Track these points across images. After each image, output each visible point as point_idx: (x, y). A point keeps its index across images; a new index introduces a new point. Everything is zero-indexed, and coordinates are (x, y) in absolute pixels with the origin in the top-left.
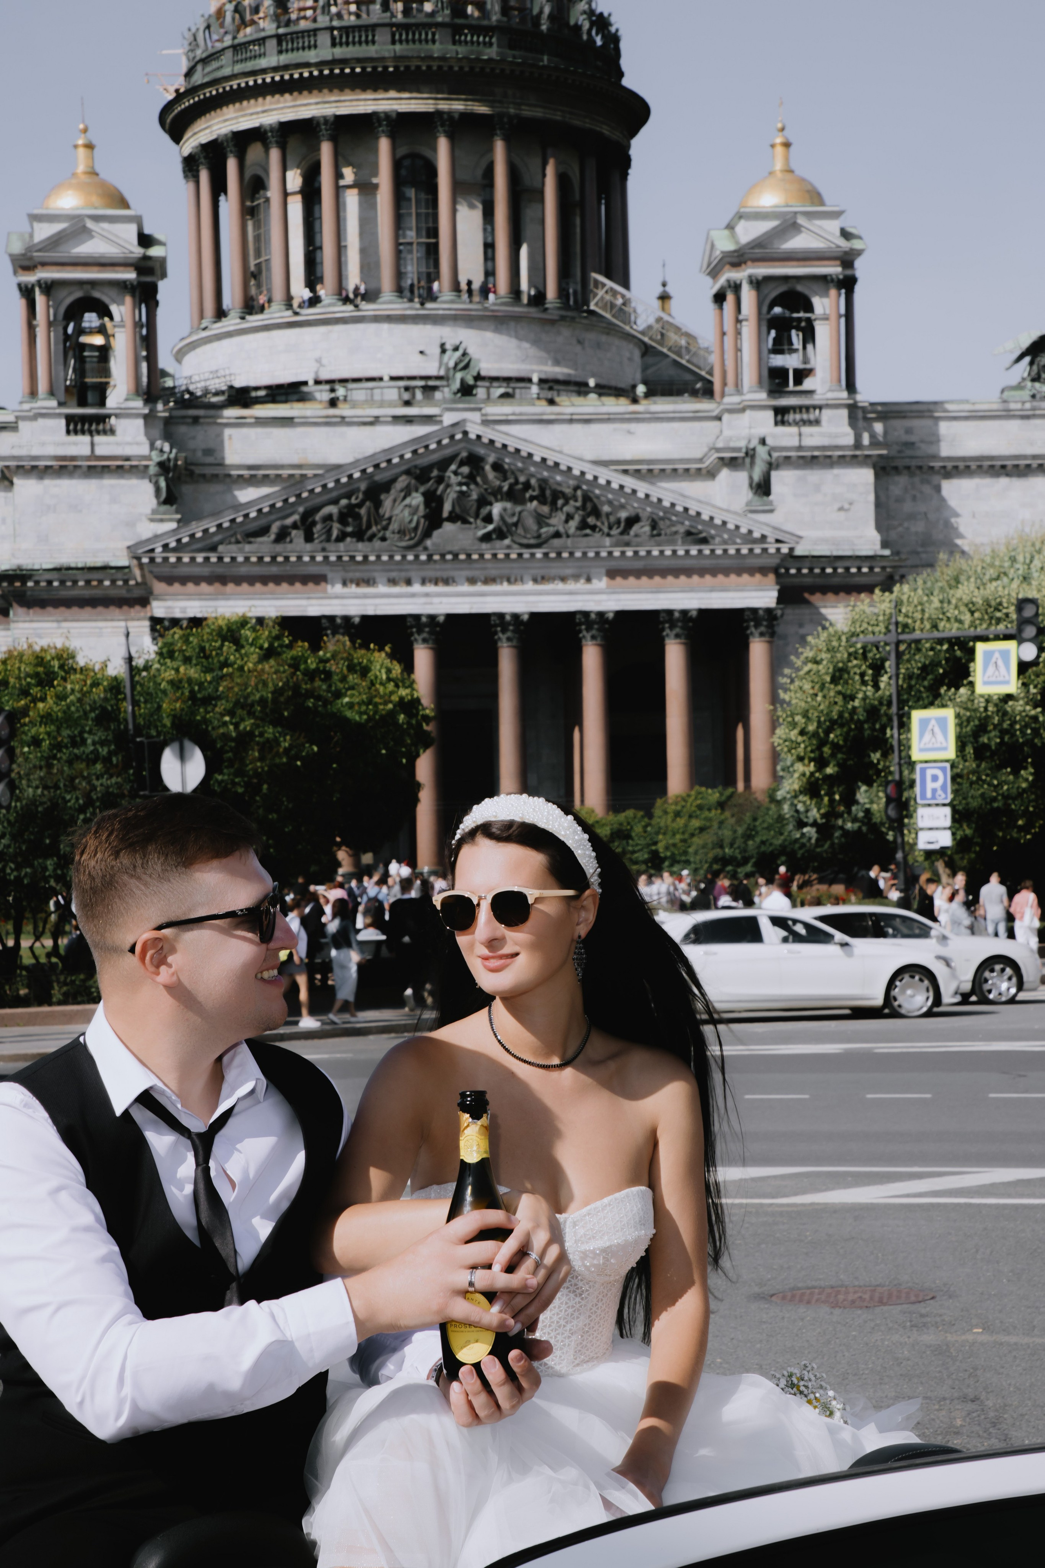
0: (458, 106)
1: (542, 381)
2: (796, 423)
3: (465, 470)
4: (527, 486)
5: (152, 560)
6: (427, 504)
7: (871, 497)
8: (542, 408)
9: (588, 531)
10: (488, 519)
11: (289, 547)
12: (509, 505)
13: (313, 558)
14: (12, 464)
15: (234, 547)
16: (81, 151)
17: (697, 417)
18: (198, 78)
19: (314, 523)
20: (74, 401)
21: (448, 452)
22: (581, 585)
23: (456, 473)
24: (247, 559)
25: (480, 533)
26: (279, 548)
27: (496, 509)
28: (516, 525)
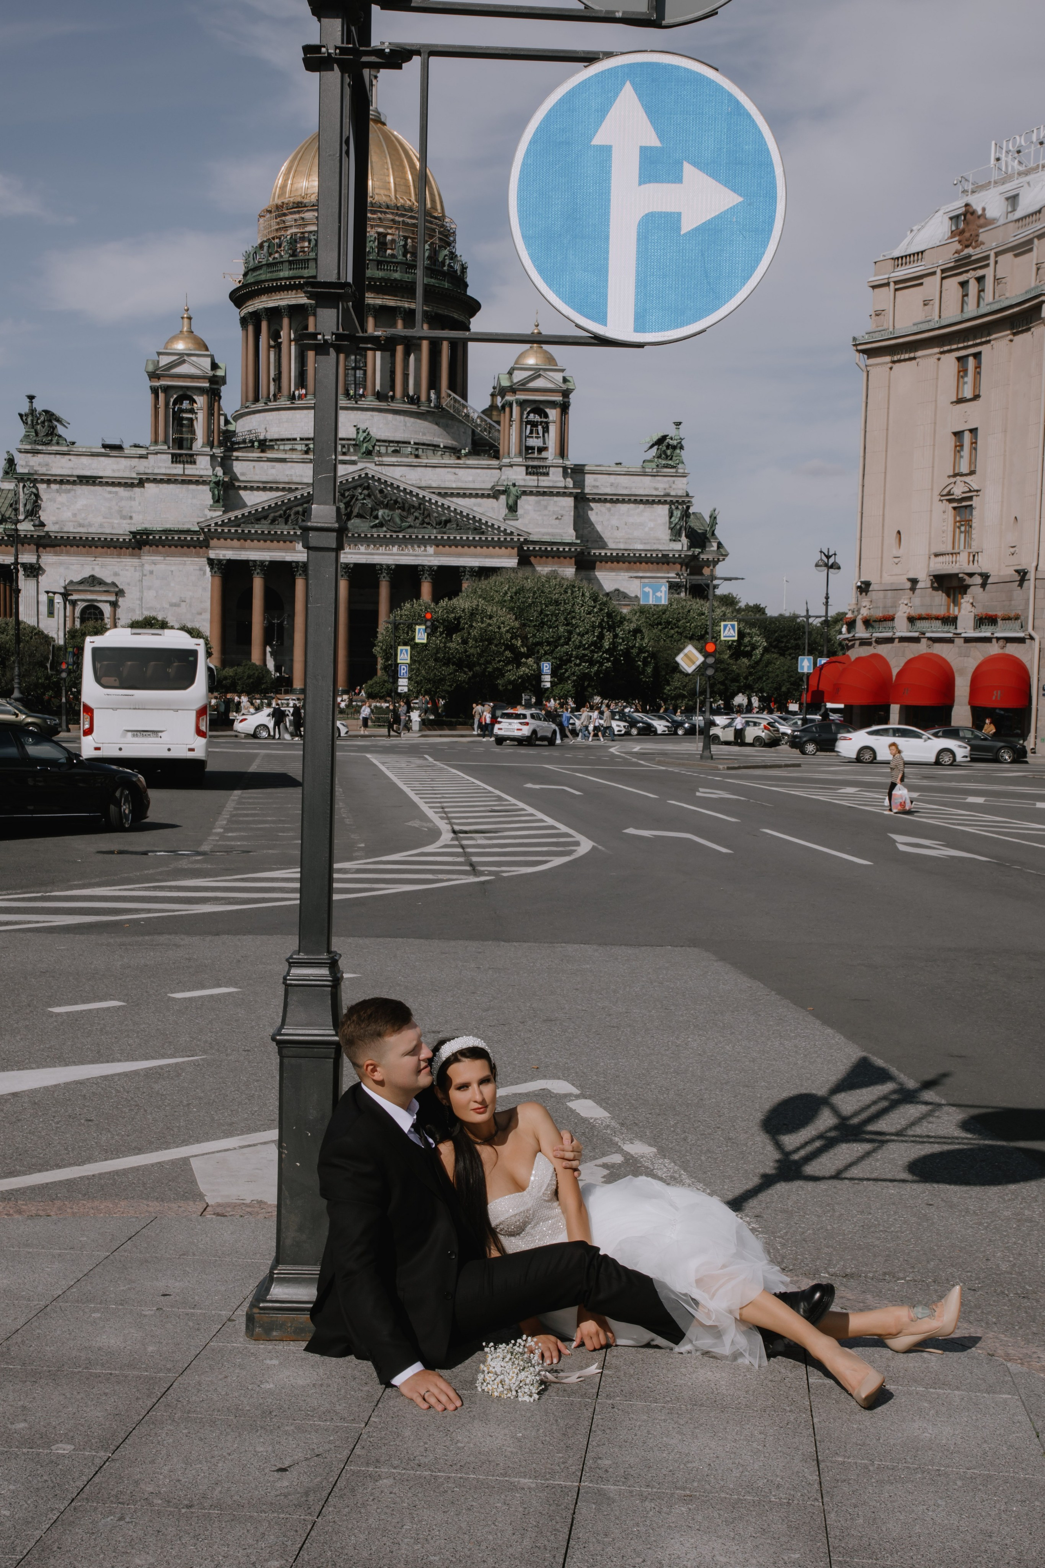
0: (379, 302)
1: (415, 444)
2: (537, 474)
3: (366, 492)
4: (396, 502)
5: (209, 530)
6: (346, 508)
7: (572, 513)
8: (412, 460)
9: (425, 525)
10: (376, 517)
11: (277, 526)
12: (387, 511)
13: (289, 533)
14: (144, 477)
15: (250, 526)
16: (186, 320)
17: (489, 468)
18: (251, 279)
19: (290, 515)
20: (177, 446)
21: (358, 483)
22: (419, 550)
23: (361, 494)
24: (256, 532)
25: (372, 524)
26: (272, 527)
27: (380, 513)
28: (389, 521)
